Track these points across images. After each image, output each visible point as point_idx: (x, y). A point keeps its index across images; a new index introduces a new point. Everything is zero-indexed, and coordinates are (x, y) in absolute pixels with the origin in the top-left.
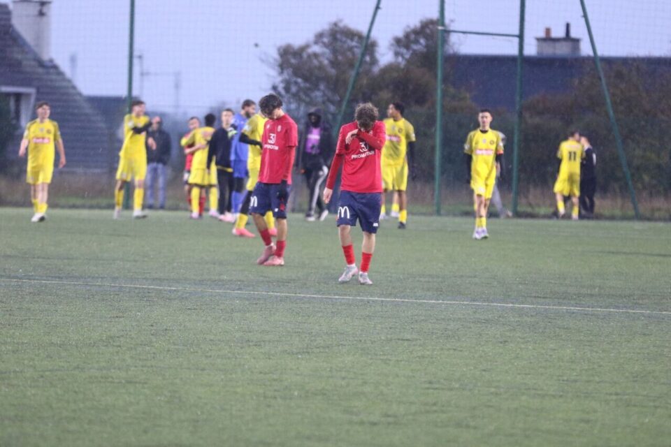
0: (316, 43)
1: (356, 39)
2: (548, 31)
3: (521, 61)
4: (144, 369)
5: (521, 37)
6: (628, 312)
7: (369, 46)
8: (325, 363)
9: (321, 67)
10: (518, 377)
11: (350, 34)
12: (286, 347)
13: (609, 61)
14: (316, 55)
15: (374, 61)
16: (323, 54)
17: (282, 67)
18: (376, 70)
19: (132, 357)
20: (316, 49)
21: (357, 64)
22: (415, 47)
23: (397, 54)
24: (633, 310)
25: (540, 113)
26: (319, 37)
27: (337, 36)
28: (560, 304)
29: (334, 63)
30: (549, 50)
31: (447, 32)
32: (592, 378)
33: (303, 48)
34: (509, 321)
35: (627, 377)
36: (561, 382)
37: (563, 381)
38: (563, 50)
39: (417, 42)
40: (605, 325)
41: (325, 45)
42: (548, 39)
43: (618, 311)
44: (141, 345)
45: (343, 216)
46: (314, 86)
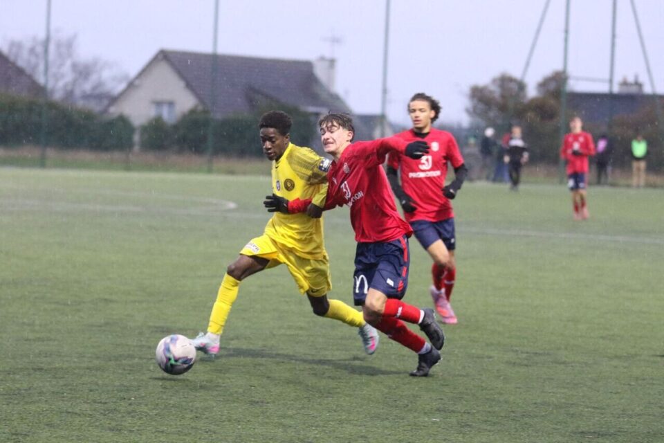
0: (492, 85)
2: (625, 79)
3: (610, 97)
5: (611, 81)
7: (521, 86)
9: (494, 99)
11: (511, 80)
14: (491, 92)
15: (525, 96)
16: (496, 90)
20: (493, 88)
22: (548, 87)
26: (494, 81)
27: (505, 81)
29: (503, 96)
30: (626, 90)
38: (634, 90)
41: (497, 86)
42: (625, 83)
46: (490, 108)
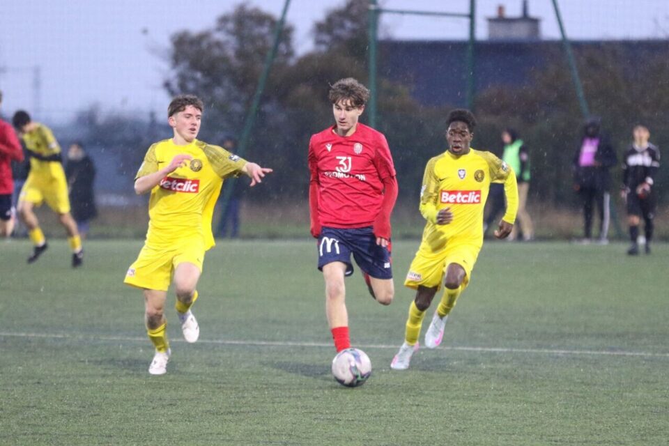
0: (219, 29)
1: (267, 23)
2: (501, 9)
3: (473, 48)
4: (35, 436)
5: (472, 16)
6: (625, 355)
7: (283, 32)
8: (259, 426)
9: (225, 59)
10: (500, 437)
11: (261, 18)
12: (209, 407)
13: (578, 46)
14: (218, 44)
15: (290, 53)
16: (227, 42)
17: (176, 59)
18: (292, 62)
19: (18, 423)
20: (220, 36)
21: (269, 54)
22: (338, 32)
23: (318, 42)
24: (631, 351)
25: (496, 112)
26: (223, 20)
27: (244, 21)
28: (539, 346)
29: (241, 54)
30: (503, 33)
31: (378, 12)
32: (590, 438)
33: (203, 36)
34: (480, 369)
35: (635, 436)
36: (553, 443)
37: (556, 441)
38: (519, 33)
39: (342, 26)
40: (598, 372)
41: (229, 32)
42: (500, 19)
43: (612, 353)
44: (28, 407)
45: (329, 250)
46: (217, 82)
